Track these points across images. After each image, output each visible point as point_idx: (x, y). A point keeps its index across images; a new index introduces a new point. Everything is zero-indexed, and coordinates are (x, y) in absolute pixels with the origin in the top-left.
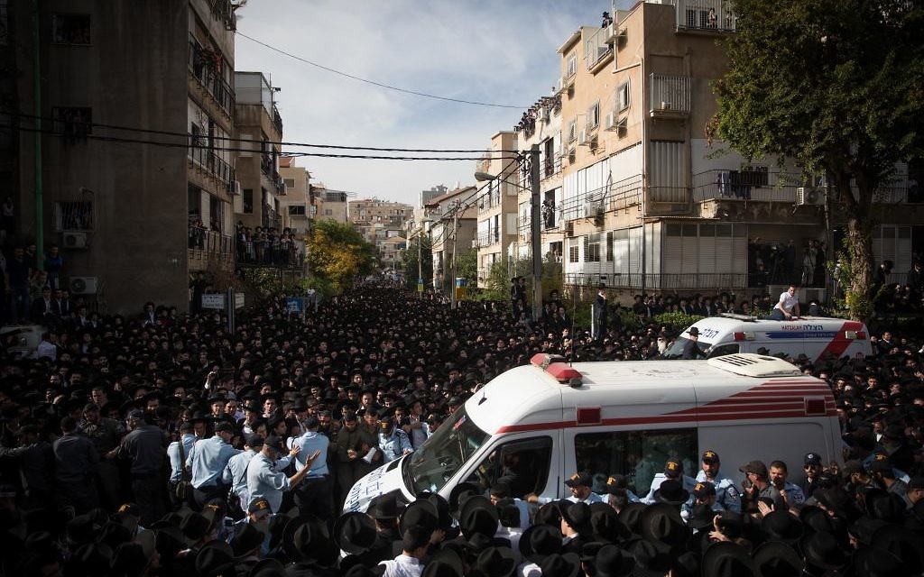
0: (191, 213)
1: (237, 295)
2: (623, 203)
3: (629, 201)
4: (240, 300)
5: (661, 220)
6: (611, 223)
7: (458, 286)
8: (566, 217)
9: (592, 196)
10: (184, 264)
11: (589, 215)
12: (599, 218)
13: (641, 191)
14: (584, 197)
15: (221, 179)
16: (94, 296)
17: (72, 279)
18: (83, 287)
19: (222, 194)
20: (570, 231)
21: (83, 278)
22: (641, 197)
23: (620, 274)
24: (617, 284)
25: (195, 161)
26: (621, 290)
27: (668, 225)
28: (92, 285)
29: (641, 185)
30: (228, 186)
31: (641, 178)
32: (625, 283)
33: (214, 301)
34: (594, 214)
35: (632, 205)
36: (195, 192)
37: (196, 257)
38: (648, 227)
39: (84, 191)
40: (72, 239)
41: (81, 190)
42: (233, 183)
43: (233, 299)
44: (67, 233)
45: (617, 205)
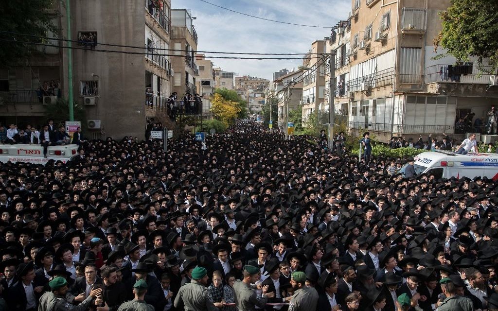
0: (147, 86)
1: (168, 131)
2: (383, 83)
3: (386, 82)
4: (170, 134)
5: (404, 94)
6: (376, 94)
7: (289, 127)
8: (351, 90)
9: (365, 79)
10: (144, 114)
11: (363, 89)
12: (369, 91)
13: (393, 76)
14: (361, 79)
15: (164, 68)
16: (99, 130)
17: (89, 121)
18: (94, 125)
19: (164, 76)
20: (352, 99)
21: (94, 121)
22: (393, 80)
23: (379, 123)
24: (377, 129)
25: (149, 59)
26: (379, 133)
27: (408, 97)
28: (98, 124)
29: (394, 73)
30: (167, 71)
31: (394, 69)
32: (382, 129)
33: (156, 135)
34: (367, 89)
35: (388, 85)
36: (149, 75)
37: (150, 110)
38: (397, 98)
39: (94, 75)
40: (88, 100)
41: (92, 75)
42: (170, 70)
43: (167, 134)
44: (86, 98)
45: (379, 84)
